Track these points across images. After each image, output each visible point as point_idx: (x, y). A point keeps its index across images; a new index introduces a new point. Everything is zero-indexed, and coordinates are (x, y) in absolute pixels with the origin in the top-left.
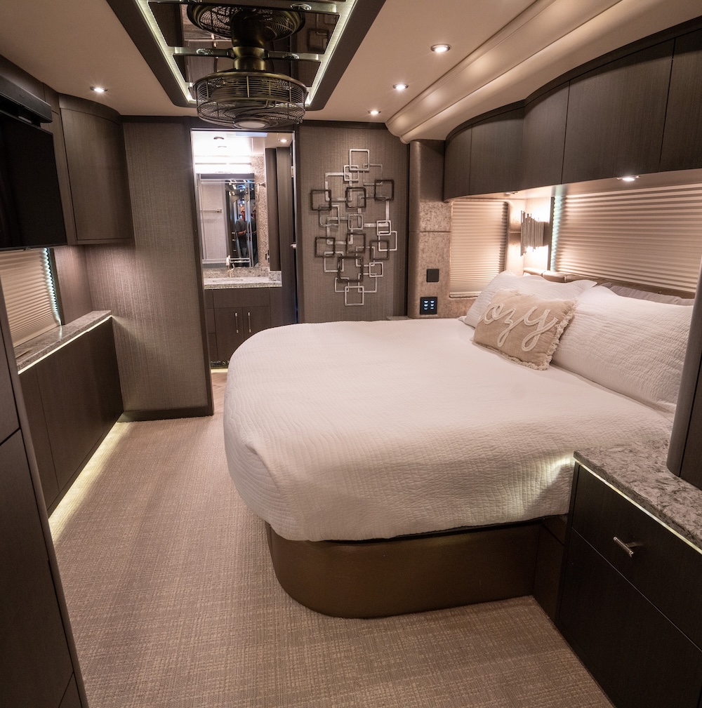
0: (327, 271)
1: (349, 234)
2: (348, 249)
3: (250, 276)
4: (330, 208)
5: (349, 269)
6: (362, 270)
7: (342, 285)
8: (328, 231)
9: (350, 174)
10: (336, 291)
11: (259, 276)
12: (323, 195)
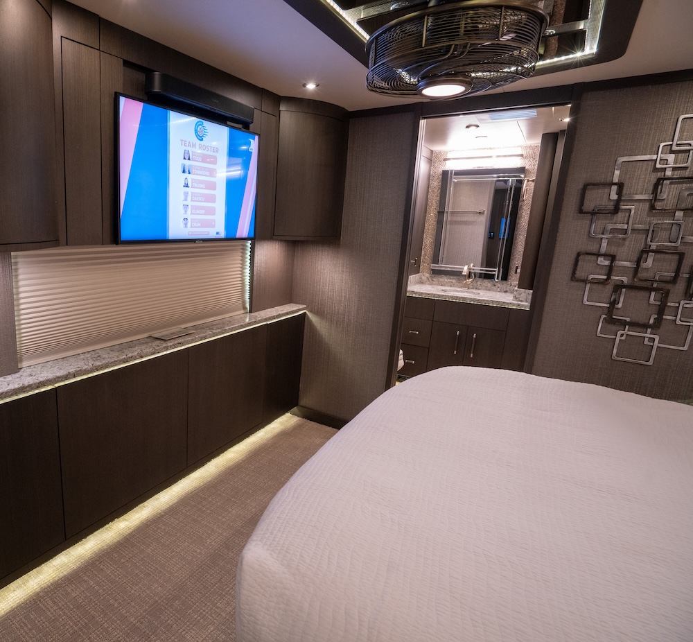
0: (588, 303)
1: (645, 251)
2: (639, 275)
3: (493, 290)
4: (616, 210)
5: (631, 306)
6: (661, 310)
7: (614, 328)
8: (604, 244)
9: (671, 157)
10: (599, 334)
11: (506, 292)
12: (607, 190)
